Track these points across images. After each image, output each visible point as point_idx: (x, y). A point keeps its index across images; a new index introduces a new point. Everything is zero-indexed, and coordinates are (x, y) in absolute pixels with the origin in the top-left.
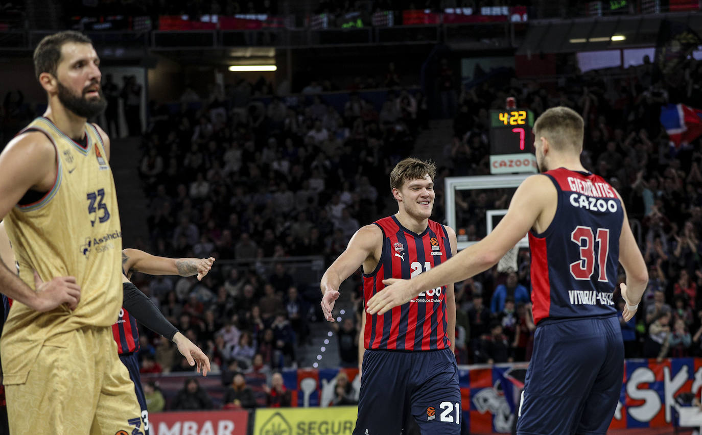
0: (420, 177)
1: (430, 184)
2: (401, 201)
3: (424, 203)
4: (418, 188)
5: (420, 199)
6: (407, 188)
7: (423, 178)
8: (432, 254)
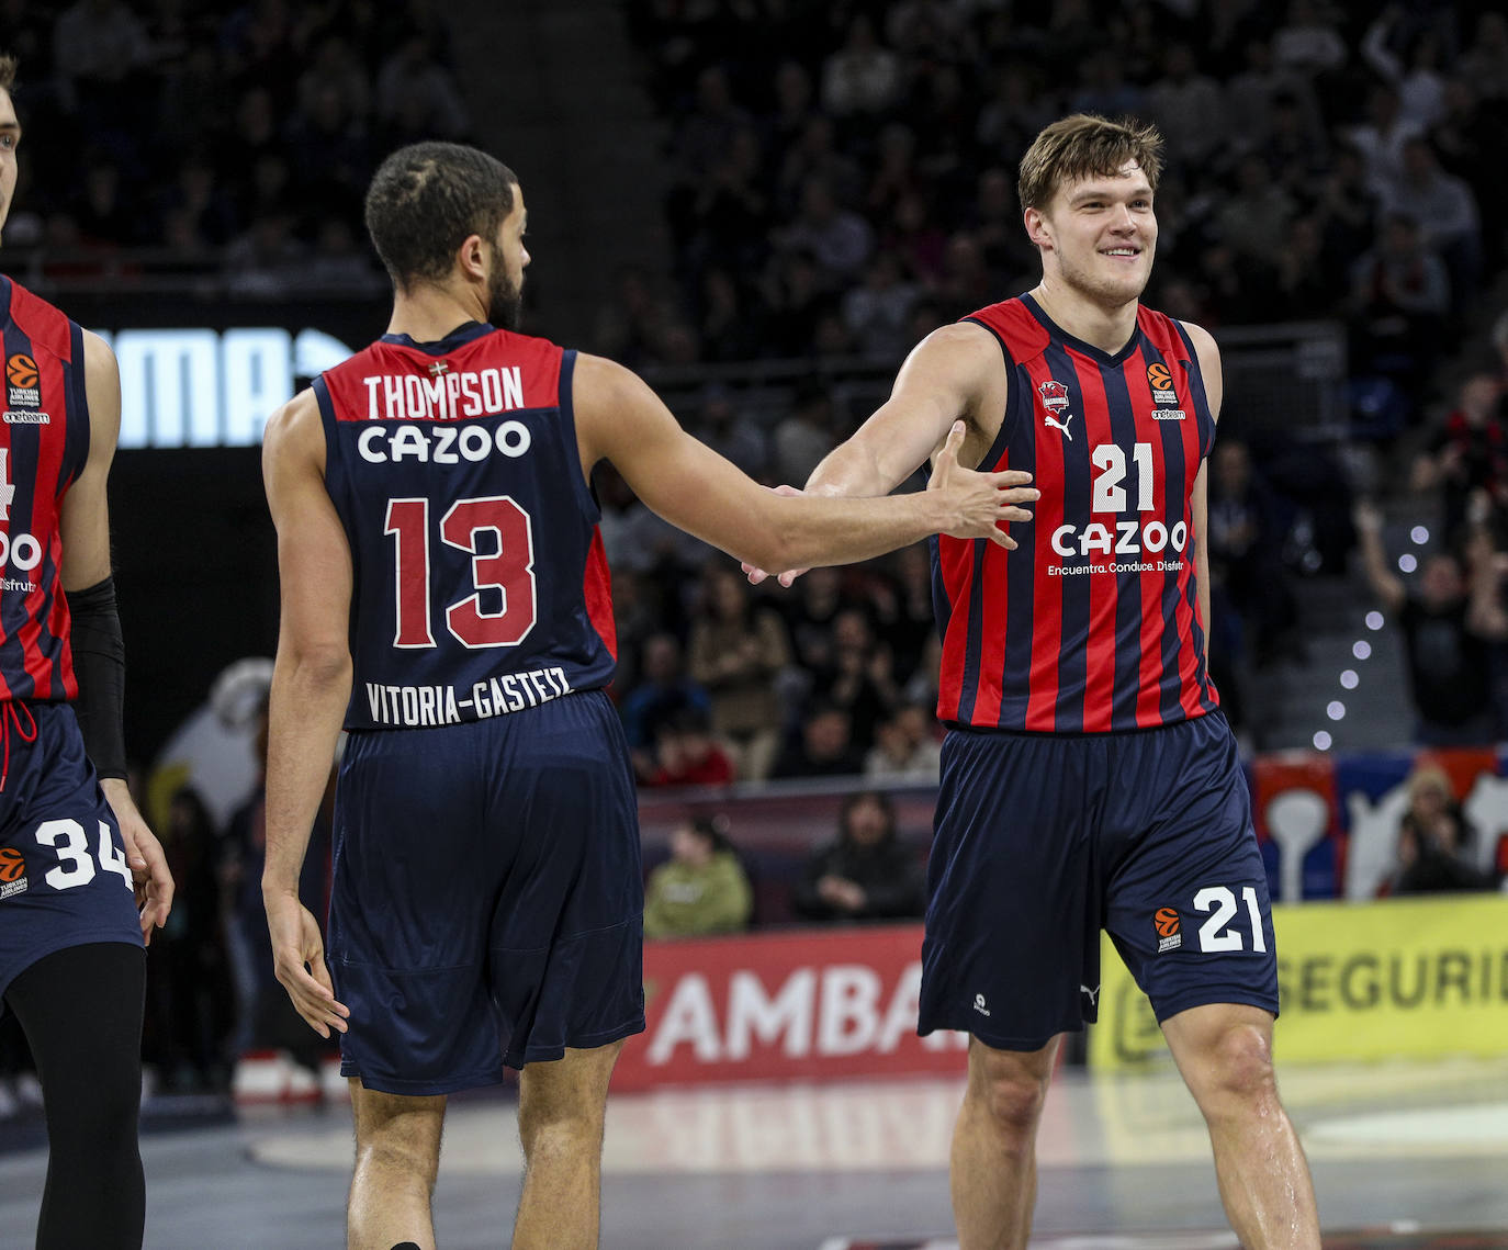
0: (1106, 168)
1: (1141, 192)
2: (1050, 248)
3: (1120, 252)
4: (1099, 203)
5: (1108, 240)
6: (1067, 206)
7: (1115, 174)
8: (1156, 415)
